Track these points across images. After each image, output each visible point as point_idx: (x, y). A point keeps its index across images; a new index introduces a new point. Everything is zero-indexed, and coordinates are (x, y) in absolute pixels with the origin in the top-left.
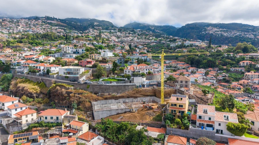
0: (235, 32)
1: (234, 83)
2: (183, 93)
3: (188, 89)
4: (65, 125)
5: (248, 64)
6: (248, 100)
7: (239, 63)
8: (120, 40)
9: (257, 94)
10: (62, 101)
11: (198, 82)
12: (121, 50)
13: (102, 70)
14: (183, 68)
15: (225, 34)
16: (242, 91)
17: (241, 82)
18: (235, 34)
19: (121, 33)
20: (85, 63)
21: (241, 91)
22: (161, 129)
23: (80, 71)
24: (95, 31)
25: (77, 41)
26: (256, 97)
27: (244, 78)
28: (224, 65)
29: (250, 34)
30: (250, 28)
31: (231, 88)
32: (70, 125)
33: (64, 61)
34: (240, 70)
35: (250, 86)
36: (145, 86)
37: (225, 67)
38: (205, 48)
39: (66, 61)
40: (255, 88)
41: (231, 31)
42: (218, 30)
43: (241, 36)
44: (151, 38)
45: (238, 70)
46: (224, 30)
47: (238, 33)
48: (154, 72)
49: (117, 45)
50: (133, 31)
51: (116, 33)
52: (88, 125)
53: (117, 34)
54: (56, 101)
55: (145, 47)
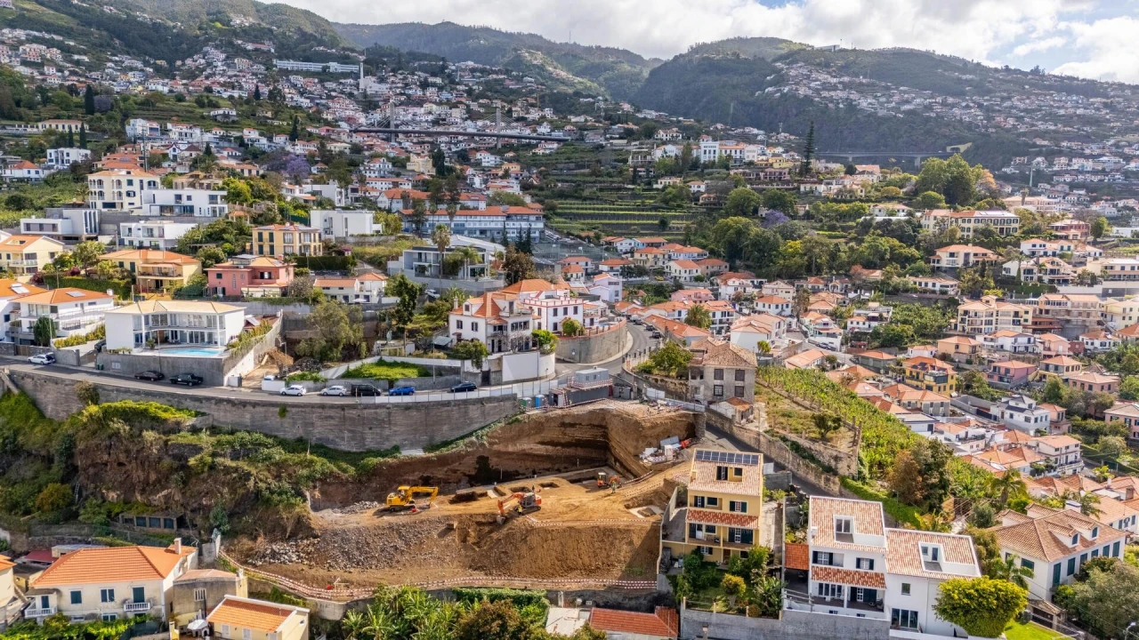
0: (905, 92)
1: (919, 351)
2: (727, 425)
3: (747, 406)
4: (180, 624)
5: (972, 259)
6: (983, 437)
7: (934, 254)
8: (377, 116)
9: (1012, 403)
10: (143, 491)
11: (772, 356)
12: (396, 180)
13: (342, 324)
14: (695, 274)
15: (864, 103)
16: (951, 387)
17: (946, 345)
18: (907, 102)
19: (382, 80)
20: (242, 277)
21: (948, 388)
22: (655, 615)
23: (222, 327)
24: (241, 62)
25: (155, 125)
26: (1007, 416)
27: (956, 325)
28: (870, 265)
29: (967, 107)
30: (969, 77)
31: (908, 374)
32: (211, 626)
33: (121, 265)
34: (937, 288)
35: (981, 361)
36: (561, 399)
37: (877, 275)
38: (788, 177)
39: (133, 265)
40: (1003, 371)
41: (888, 88)
42: (835, 80)
43: (933, 115)
44: (534, 115)
45: (930, 286)
46: (861, 84)
47: (918, 100)
48: (588, 321)
49: (371, 147)
50: (439, 71)
51: (356, 76)
52: (306, 618)
53: (361, 86)
54: (112, 495)
55: (510, 161)
